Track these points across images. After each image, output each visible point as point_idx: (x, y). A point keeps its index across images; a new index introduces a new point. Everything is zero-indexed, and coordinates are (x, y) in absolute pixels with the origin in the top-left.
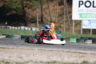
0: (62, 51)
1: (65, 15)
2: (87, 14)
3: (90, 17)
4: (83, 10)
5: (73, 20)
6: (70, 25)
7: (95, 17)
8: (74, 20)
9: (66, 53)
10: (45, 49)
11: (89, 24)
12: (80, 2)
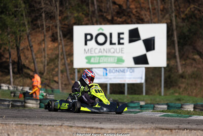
0: (59, 125)
1: (60, 60)
3: (105, 62)
4: (93, 50)
5: (75, 69)
6: (70, 77)
7: (114, 63)
9: (66, 129)
10: (27, 123)
11: (105, 74)
12: (86, 35)
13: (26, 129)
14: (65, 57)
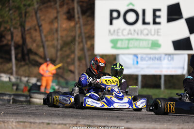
1: (77, 43)
2: (129, 40)
3: (136, 48)
4: (120, 31)
7: (147, 47)
8: (99, 55)
10: (32, 121)
11: (135, 62)
12: (112, 11)
13: (30, 127)
14: (84, 40)
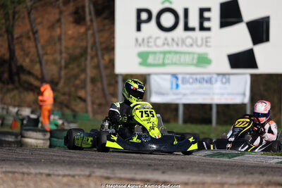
0: (84, 176)
2: (165, 53)
3: (175, 64)
4: (151, 40)
5: (117, 75)
6: (108, 90)
7: (192, 64)
8: (121, 75)
10: (25, 170)
11: (174, 86)
13: (22, 180)
14: (99, 53)
